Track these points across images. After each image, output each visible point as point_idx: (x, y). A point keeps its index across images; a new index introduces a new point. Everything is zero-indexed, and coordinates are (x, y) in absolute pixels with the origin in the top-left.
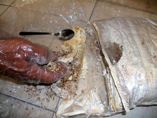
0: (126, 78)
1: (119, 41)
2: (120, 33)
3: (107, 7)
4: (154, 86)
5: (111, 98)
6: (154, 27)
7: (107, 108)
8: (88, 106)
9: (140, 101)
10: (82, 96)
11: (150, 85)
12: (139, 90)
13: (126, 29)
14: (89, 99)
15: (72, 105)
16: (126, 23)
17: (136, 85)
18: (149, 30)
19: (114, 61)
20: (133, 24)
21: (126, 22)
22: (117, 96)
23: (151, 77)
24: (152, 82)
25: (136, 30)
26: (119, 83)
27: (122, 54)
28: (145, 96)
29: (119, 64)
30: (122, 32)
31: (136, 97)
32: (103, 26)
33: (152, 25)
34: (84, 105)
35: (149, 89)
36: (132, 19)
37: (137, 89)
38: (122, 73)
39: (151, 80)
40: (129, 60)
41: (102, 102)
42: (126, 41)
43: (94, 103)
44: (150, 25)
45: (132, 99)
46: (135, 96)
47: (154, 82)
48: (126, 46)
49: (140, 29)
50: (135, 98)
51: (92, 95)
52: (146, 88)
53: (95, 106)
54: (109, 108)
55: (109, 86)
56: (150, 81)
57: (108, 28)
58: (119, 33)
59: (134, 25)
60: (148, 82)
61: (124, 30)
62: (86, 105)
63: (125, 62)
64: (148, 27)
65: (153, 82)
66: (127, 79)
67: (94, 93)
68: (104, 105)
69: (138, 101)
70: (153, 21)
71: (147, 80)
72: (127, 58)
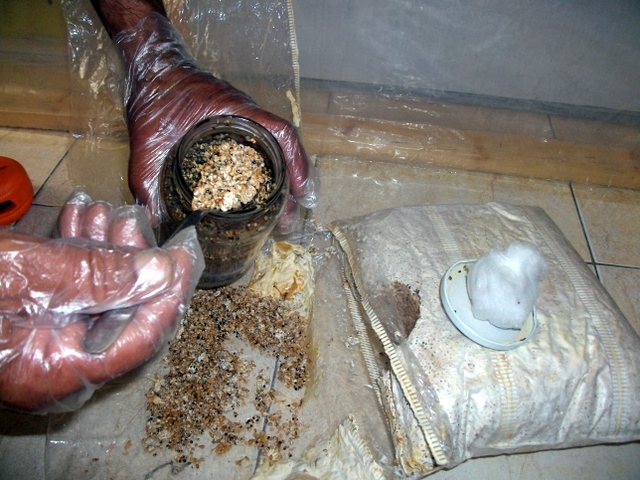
0: (435, 376)
1: (409, 277)
2: (412, 253)
3: (354, 173)
4: (515, 392)
5: (398, 440)
6: (511, 228)
7: (393, 474)
8: (339, 474)
9: (480, 440)
10: (318, 447)
11: (502, 389)
12: (475, 406)
13: (428, 239)
14: (338, 454)
15: (291, 475)
16: (427, 224)
17: (462, 392)
18: (495, 237)
19: (398, 333)
20: (448, 223)
21: (427, 219)
22: (414, 428)
23: (503, 368)
24: (506, 380)
25: (457, 239)
26: (414, 391)
27: (418, 312)
28: (494, 422)
29: (414, 342)
30: (417, 250)
31: (469, 426)
32: (362, 237)
33: (505, 223)
34: (326, 474)
35: (501, 400)
36: (445, 209)
37: (467, 403)
38: (423, 363)
39: (505, 376)
40: (439, 327)
41: (377, 458)
42: (430, 275)
43: (354, 464)
44: (500, 221)
45: (458, 434)
46: (465, 425)
47: (512, 379)
48: (429, 288)
49: (470, 237)
50: (465, 431)
51: (346, 440)
52: (492, 397)
53: (357, 472)
54: (397, 473)
55: (392, 405)
56: (502, 378)
57: (375, 243)
58: (408, 254)
59: (454, 227)
60: (495, 383)
61: (421, 243)
62: (331, 473)
63: (428, 334)
64: (491, 229)
65: (510, 382)
66: (437, 380)
67: (349, 433)
68: (383, 464)
69: (475, 440)
70: (508, 210)
71: (494, 378)
72: (434, 322)
